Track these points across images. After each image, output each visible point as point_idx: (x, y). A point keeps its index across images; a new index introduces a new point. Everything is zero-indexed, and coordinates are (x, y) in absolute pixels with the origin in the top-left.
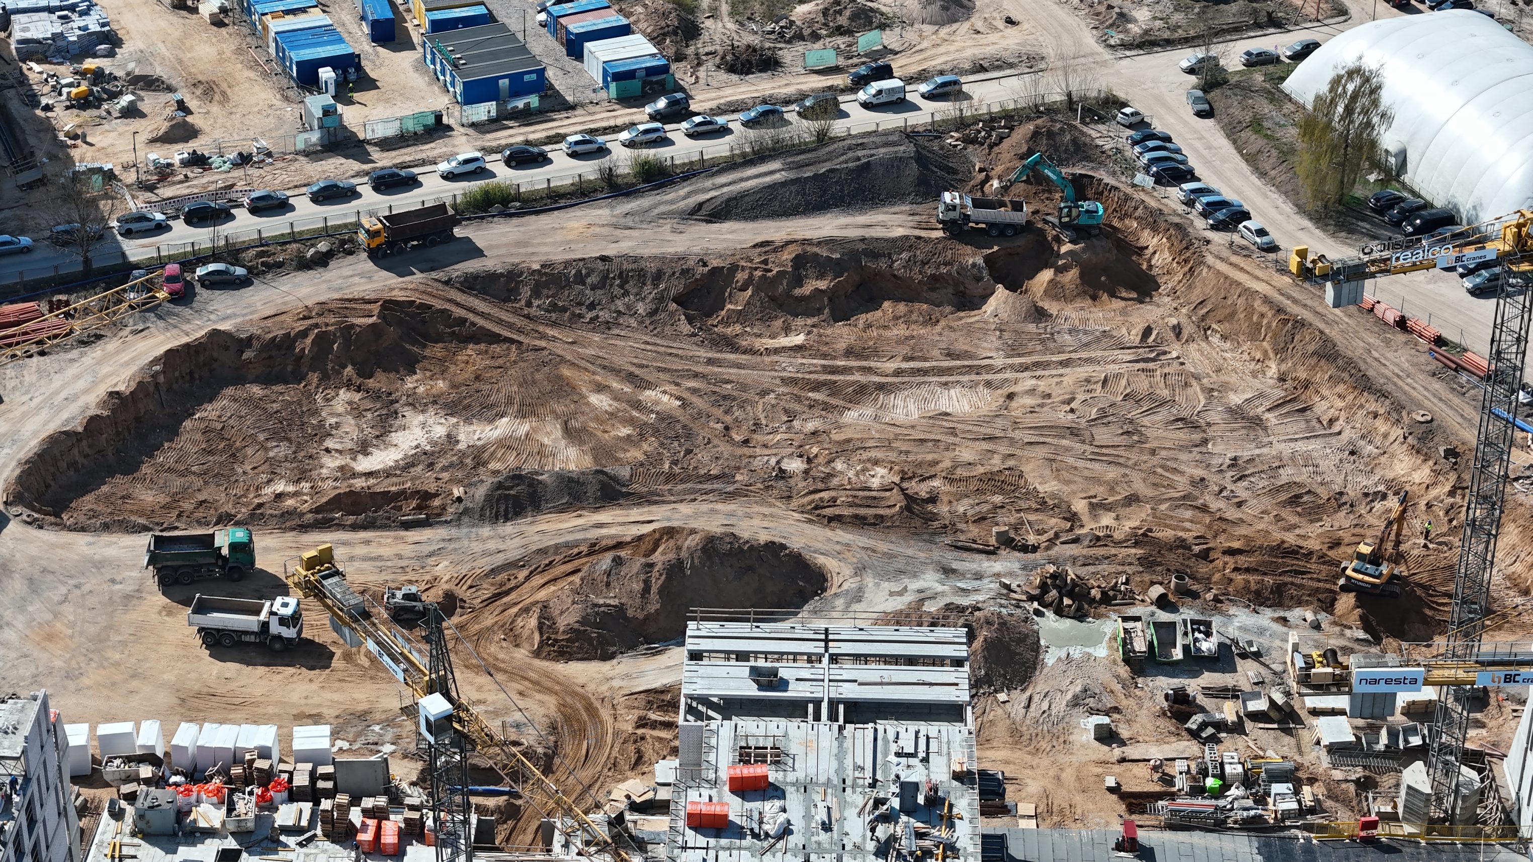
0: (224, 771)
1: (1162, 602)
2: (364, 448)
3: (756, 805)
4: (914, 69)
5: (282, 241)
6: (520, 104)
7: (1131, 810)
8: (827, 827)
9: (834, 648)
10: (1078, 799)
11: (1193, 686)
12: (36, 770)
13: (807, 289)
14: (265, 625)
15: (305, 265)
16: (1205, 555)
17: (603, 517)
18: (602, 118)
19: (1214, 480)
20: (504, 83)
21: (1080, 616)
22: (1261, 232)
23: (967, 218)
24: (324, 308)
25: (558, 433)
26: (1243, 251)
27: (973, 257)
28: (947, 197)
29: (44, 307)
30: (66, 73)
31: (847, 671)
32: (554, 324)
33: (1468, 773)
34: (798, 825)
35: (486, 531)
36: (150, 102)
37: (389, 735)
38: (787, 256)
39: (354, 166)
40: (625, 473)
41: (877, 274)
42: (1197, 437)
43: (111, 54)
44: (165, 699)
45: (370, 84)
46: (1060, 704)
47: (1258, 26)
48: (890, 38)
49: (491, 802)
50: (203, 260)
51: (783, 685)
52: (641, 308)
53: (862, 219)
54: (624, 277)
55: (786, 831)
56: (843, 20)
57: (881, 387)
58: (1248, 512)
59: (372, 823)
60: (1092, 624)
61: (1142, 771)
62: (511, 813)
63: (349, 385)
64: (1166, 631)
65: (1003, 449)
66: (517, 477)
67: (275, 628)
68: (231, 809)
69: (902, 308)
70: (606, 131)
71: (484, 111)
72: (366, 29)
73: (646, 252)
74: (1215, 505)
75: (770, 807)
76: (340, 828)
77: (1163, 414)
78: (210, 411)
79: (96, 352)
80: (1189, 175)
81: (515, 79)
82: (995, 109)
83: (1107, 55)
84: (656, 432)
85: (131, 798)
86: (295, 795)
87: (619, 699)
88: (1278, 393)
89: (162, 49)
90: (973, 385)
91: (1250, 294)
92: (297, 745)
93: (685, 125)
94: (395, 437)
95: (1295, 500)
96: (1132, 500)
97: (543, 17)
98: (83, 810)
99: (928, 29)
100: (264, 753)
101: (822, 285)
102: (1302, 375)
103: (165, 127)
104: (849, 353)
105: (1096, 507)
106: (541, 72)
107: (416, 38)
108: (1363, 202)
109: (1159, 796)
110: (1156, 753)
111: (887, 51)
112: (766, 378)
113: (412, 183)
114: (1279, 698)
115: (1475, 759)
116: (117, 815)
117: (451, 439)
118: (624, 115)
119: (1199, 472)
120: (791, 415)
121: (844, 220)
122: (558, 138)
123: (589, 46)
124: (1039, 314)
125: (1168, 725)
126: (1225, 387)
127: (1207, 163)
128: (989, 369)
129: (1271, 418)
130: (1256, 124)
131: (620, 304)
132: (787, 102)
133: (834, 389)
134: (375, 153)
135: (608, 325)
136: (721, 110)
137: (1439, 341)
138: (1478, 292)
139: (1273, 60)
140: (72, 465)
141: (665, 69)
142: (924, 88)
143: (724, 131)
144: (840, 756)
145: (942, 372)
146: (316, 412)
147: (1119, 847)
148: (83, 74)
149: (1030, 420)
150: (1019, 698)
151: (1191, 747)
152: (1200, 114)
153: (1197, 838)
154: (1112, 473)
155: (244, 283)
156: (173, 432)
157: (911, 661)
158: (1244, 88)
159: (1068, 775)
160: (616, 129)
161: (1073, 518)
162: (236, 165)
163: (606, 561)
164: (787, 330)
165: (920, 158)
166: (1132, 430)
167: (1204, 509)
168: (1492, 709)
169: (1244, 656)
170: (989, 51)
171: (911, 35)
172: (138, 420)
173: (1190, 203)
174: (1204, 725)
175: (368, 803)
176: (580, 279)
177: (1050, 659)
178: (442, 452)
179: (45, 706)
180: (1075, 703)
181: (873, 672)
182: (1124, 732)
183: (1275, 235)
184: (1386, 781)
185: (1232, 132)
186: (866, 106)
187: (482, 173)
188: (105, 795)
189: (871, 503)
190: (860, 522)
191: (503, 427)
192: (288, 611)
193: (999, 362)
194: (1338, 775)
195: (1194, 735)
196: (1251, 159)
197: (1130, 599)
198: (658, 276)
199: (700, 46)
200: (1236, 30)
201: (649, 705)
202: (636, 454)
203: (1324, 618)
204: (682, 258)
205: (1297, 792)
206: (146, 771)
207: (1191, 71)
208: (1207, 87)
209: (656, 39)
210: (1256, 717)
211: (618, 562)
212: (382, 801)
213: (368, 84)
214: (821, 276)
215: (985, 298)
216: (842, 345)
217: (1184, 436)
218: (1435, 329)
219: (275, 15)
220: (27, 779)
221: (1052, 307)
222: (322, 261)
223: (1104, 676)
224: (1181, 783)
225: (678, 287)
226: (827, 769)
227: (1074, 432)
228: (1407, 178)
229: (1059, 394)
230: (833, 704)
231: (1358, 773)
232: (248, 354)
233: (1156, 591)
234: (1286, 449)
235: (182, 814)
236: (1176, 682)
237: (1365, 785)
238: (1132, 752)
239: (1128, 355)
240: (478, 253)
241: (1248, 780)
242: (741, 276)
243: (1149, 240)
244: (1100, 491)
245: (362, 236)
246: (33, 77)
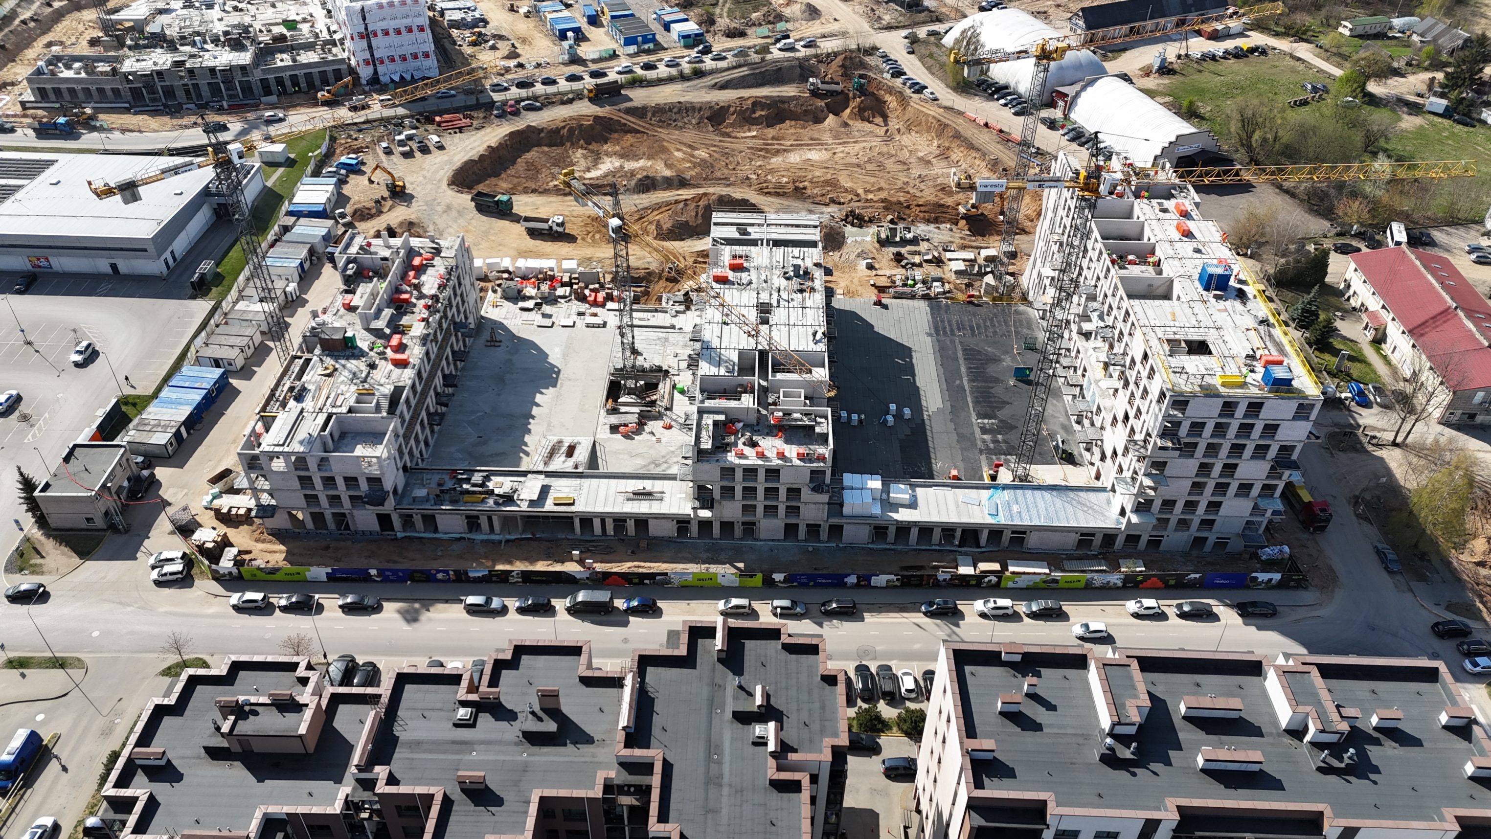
0: (536, 277)
1: (892, 222)
2: (588, 170)
3: (738, 274)
4: (798, 37)
5: (555, 95)
6: (646, 47)
7: (879, 291)
8: (766, 282)
9: (768, 222)
10: (859, 288)
11: (903, 251)
12: (461, 265)
13: (757, 115)
14: (551, 227)
15: (563, 103)
16: (908, 207)
17: (680, 192)
18: (678, 53)
19: (912, 183)
20: (640, 39)
21: (861, 227)
22: (932, 93)
23: (818, 89)
24: (572, 118)
25: (663, 165)
26: (925, 101)
27: (821, 103)
28: (811, 80)
29: (461, 116)
30: (467, 33)
31: (773, 229)
32: (660, 127)
33: (1009, 278)
34: (754, 280)
35: (635, 197)
36: (500, 44)
37: (600, 265)
38: (750, 102)
39: (583, 68)
40: (688, 177)
41: (784, 110)
42: (906, 167)
43: (485, 27)
44: (513, 253)
45: (587, 40)
46: (853, 256)
47: (932, 21)
48: (789, 26)
49: (639, 289)
50: (524, 100)
51: (749, 234)
52: (694, 121)
53: (778, 89)
54: (687, 109)
55: (750, 283)
56: (771, 18)
57: (785, 150)
58: (925, 194)
59: (593, 294)
60: (865, 230)
61: (884, 279)
62: (647, 293)
63: (582, 147)
64: (893, 231)
65: (832, 171)
66: (647, 177)
67: (555, 228)
68: (539, 289)
69: (793, 123)
70: (679, 57)
71: (632, 49)
72: (585, 19)
73: (695, 100)
74: (912, 191)
75: (744, 275)
76: (581, 296)
77: (893, 160)
78: (528, 156)
79: (482, 132)
80: (905, 74)
81: (644, 37)
82: (830, 51)
83: (873, 32)
84: (700, 165)
85: (499, 285)
86: (563, 285)
87: (686, 254)
88: (937, 152)
89: (505, 26)
90: (820, 150)
91: (928, 115)
92: (564, 267)
93: (710, 55)
94: (600, 166)
95: (943, 189)
96: (880, 189)
97: (654, 16)
98: (482, 290)
99: (804, 22)
100: (552, 269)
101: (763, 113)
102: (947, 145)
103: (507, 53)
104: (773, 138)
105: (867, 191)
106: (654, 35)
107: (605, 23)
108: (972, 83)
109: (889, 287)
110: (888, 273)
111: (788, 30)
112: (741, 147)
113: (604, 75)
114: (936, 254)
115: (1012, 274)
116: (495, 291)
117: (622, 167)
118: (686, 52)
119: (906, 180)
120: (751, 160)
121: (771, 89)
122: (661, 60)
123: (672, 25)
124: (846, 125)
125: (894, 264)
126: (917, 150)
127: (911, 70)
128: (826, 144)
129: (934, 161)
130: (931, 56)
131: (686, 120)
132: (749, 48)
133: (767, 151)
134: (590, 64)
135: (681, 128)
136: (724, 51)
137: (1001, 131)
138: (1016, 114)
139: (939, 33)
140: (474, 173)
141: (702, 35)
142: (802, 43)
143: (725, 58)
144: (771, 258)
145: (808, 145)
146: (569, 157)
147: (875, 304)
148: (474, 34)
149: (842, 162)
150: (837, 254)
151: (903, 271)
152: (909, 53)
153: (904, 302)
154: (873, 180)
155: (539, 109)
156: (514, 163)
157: (797, 226)
158: (925, 42)
159: (856, 281)
160: (683, 57)
161: (858, 195)
162: (535, 68)
163: (681, 205)
164: (749, 130)
165: (801, 66)
166: (881, 166)
167: (908, 192)
168: (1018, 258)
169: (923, 240)
170: (828, 30)
171: (797, 25)
172: (500, 158)
173: (904, 84)
174: (907, 264)
175: (591, 287)
176: (670, 110)
177: (849, 241)
178: (619, 171)
179: (463, 239)
180: (858, 256)
181: (783, 230)
182: (877, 266)
183: (937, 95)
184: (977, 284)
185: (921, 59)
186: (780, 50)
187: (631, 71)
188: (489, 285)
189: (783, 187)
190: (777, 194)
191: (642, 163)
192: (560, 221)
193: (830, 142)
194: (958, 282)
195: (903, 267)
196: (929, 69)
197: (879, 220)
198: (700, 109)
199: (716, 27)
200: (924, 23)
201: (698, 256)
202: (693, 173)
203: (954, 227)
204: (709, 103)
205: (943, 285)
206: (505, 275)
207: (906, 37)
208: (912, 43)
209: (700, 24)
210: (927, 261)
211: (686, 205)
212: (597, 286)
213: (586, 39)
214: (762, 110)
215: (825, 119)
216: (770, 136)
217: (900, 167)
218: (999, 127)
219: (549, 12)
220: (457, 267)
221: (850, 122)
222: (570, 101)
223: (869, 247)
224: (899, 283)
225: (708, 114)
226: (765, 262)
227: (858, 166)
228: (989, 74)
229: (853, 152)
230: (768, 241)
231: (966, 281)
232: (542, 135)
233: (890, 217)
234: (940, 172)
235: (520, 291)
236: (897, 249)
237: (968, 285)
238: (879, 272)
239: (879, 139)
240: (631, 100)
241: (924, 282)
242: (732, 109)
243: (888, 98)
244: (868, 187)
245: (586, 92)
246: (454, 35)
